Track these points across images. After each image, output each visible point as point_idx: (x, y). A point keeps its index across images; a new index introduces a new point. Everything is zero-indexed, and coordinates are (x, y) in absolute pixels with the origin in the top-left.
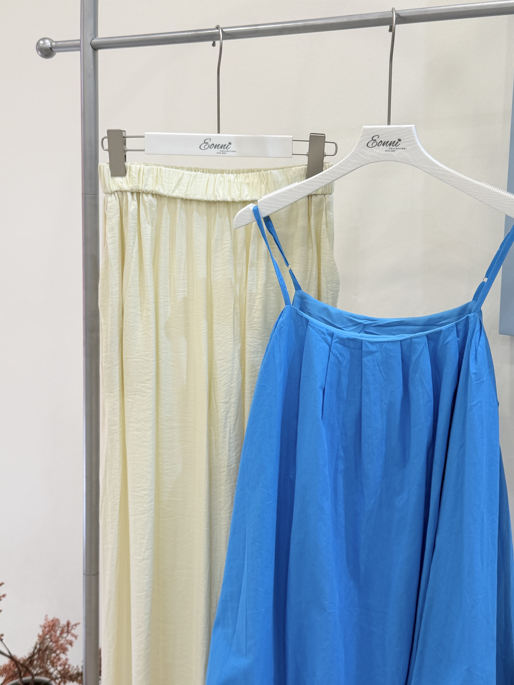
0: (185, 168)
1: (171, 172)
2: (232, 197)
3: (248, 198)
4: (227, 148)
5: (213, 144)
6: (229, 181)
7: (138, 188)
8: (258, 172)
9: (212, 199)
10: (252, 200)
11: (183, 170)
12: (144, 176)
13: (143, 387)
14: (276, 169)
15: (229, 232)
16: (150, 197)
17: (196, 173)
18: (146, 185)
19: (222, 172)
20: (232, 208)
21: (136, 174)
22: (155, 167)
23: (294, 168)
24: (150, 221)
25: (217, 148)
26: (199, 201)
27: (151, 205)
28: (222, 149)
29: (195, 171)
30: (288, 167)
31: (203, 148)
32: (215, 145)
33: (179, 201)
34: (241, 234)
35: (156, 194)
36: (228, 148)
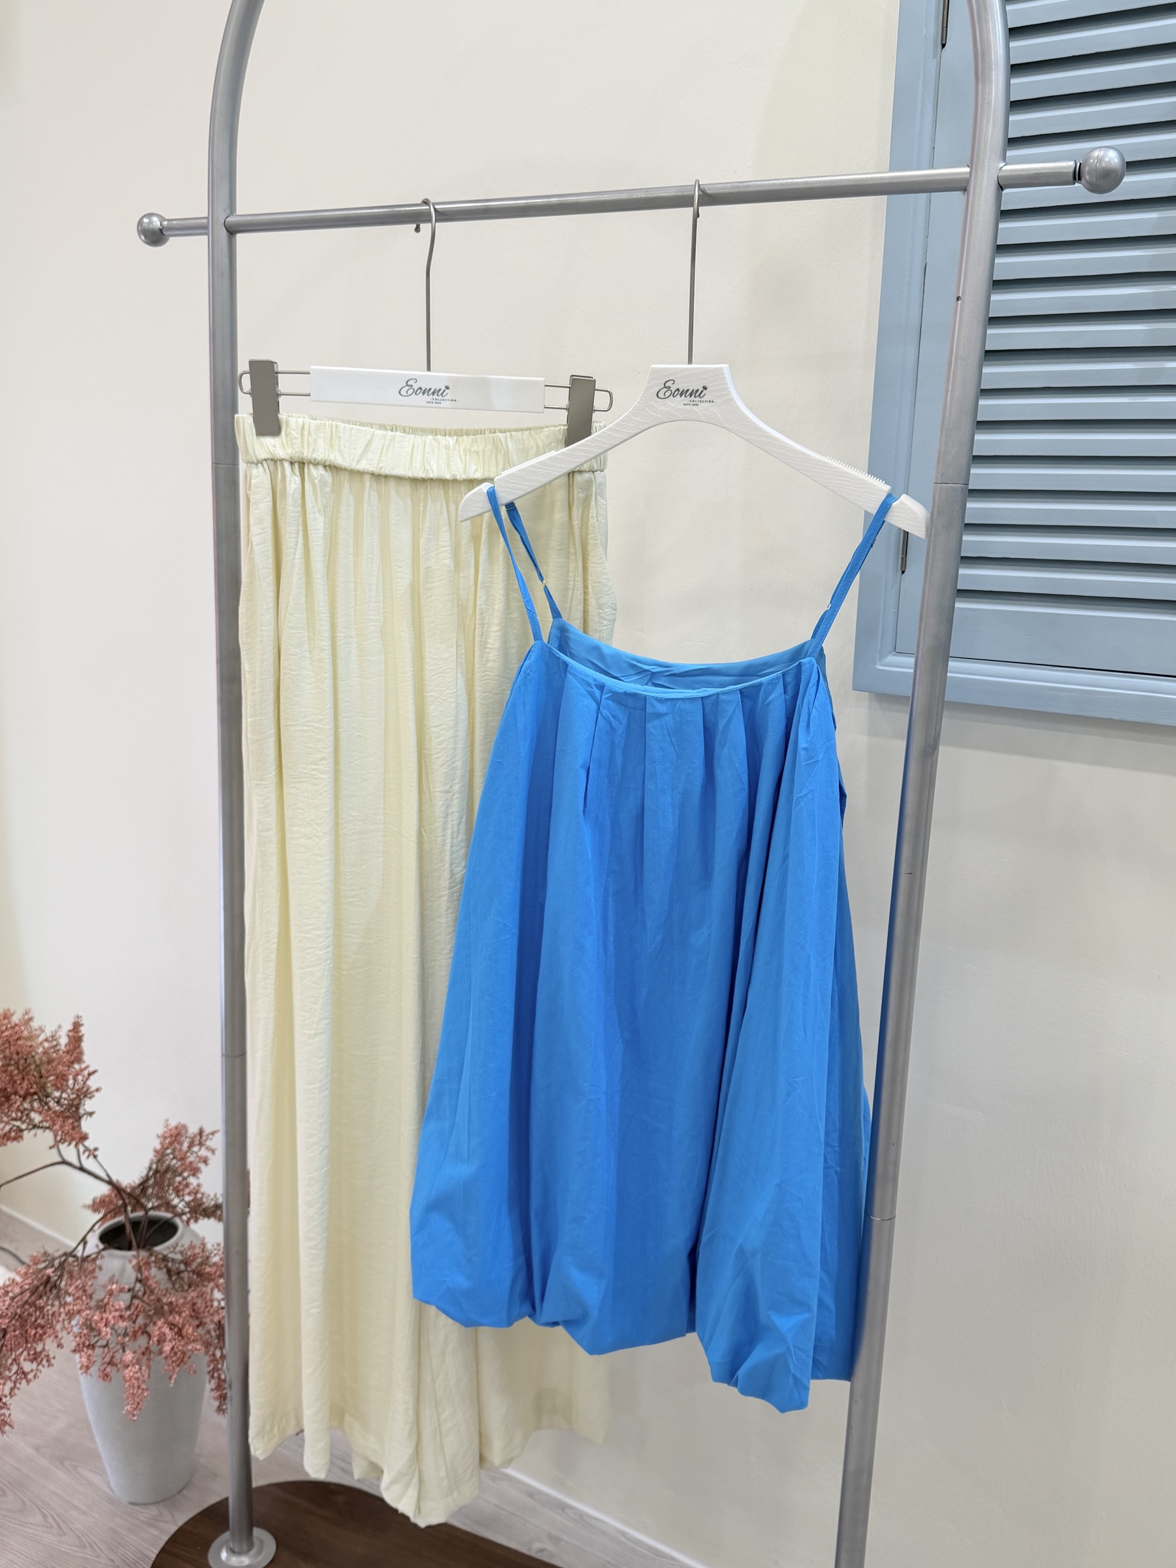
0: (375, 425)
1: (353, 431)
2: (453, 473)
3: (478, 475)
4: (442, 394)
5: (420, 388)
6: (447, 448)
7: (302, 456)
8: (491, 434)
9: (421, 474)
10: (484, 478)
11: (372, 428)
12: (310, 437)
13: (315, 770)
14: (519, 431)
15: (447, 528)
16: (321, 470)
17: (394, 433)
18: (314, 450)
19: (435, 432)
20: (451, 491)
21: (297, 433)
22: (327, 422)
23: (546, 429)
24: (322, 508)
25: (426, 394)
26: (399, 479)
27: (323, 482)
28: (435, 396)
29: (392, 430)
30: (537, 428)
31: (405, 394)
32: (423, 388)
33: (367, 478)
34: (466, 528)
35: (330, 466)
36: (444, 395)
